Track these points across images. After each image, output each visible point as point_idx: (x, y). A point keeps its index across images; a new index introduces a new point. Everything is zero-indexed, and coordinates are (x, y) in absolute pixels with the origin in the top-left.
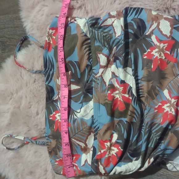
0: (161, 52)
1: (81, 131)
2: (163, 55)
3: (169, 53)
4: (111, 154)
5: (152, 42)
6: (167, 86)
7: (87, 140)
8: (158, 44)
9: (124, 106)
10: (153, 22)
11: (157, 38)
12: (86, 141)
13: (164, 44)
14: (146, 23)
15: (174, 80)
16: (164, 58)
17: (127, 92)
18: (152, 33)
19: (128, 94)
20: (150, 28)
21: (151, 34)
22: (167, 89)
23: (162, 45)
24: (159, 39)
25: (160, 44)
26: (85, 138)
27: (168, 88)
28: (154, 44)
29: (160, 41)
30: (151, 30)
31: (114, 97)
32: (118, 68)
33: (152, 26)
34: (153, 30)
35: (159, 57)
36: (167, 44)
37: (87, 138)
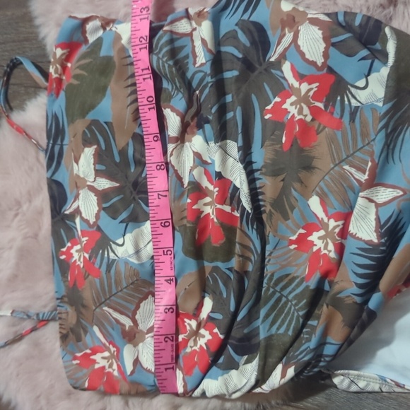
0: (302, 104)
1: (125, 290)
2: (306, 110)
3: (321, 105)
4: (198, 346)
5: (284, 78)
6: (317, 189)
7: (138, 312)
8: (296, 84)
9: (223, 233)
10: (283, 29)
11: (293, 69)
12: (135, 313)
13: (310, 84)
14: (270, 33)
15: (332, 171)
16: (309, 118)
17: (228, 201)
18: (283, 57)
19: (230, 205)
20: (278, 44)
21: (282, 60)
22: (318, 195)
23: (304, 87)
24: (298, 72)
25: (300, 85)
26: (133, 307)
27: (320, 192)
28: (289, 84)
29: (301, 77)
30: (280, 49)
31: (199, 212)
32: (209, 143)
33: (283, 40)
34: (286, 50)
35: (298, 117)
36: (317, 84)
37: (138, 307)
